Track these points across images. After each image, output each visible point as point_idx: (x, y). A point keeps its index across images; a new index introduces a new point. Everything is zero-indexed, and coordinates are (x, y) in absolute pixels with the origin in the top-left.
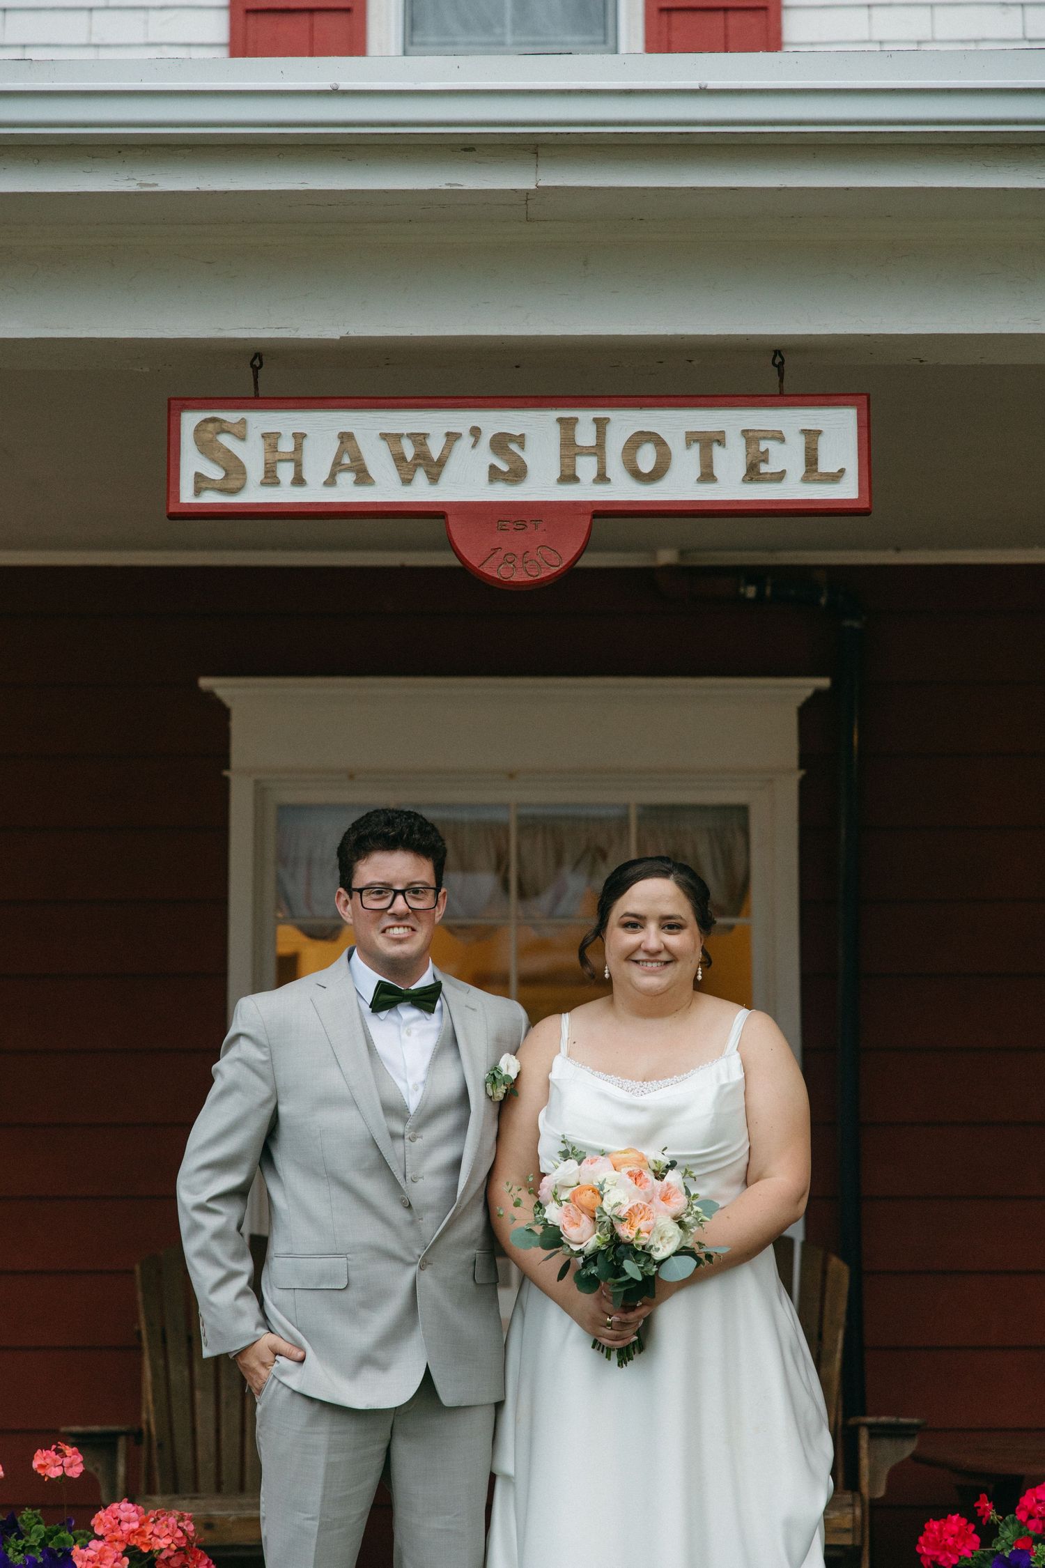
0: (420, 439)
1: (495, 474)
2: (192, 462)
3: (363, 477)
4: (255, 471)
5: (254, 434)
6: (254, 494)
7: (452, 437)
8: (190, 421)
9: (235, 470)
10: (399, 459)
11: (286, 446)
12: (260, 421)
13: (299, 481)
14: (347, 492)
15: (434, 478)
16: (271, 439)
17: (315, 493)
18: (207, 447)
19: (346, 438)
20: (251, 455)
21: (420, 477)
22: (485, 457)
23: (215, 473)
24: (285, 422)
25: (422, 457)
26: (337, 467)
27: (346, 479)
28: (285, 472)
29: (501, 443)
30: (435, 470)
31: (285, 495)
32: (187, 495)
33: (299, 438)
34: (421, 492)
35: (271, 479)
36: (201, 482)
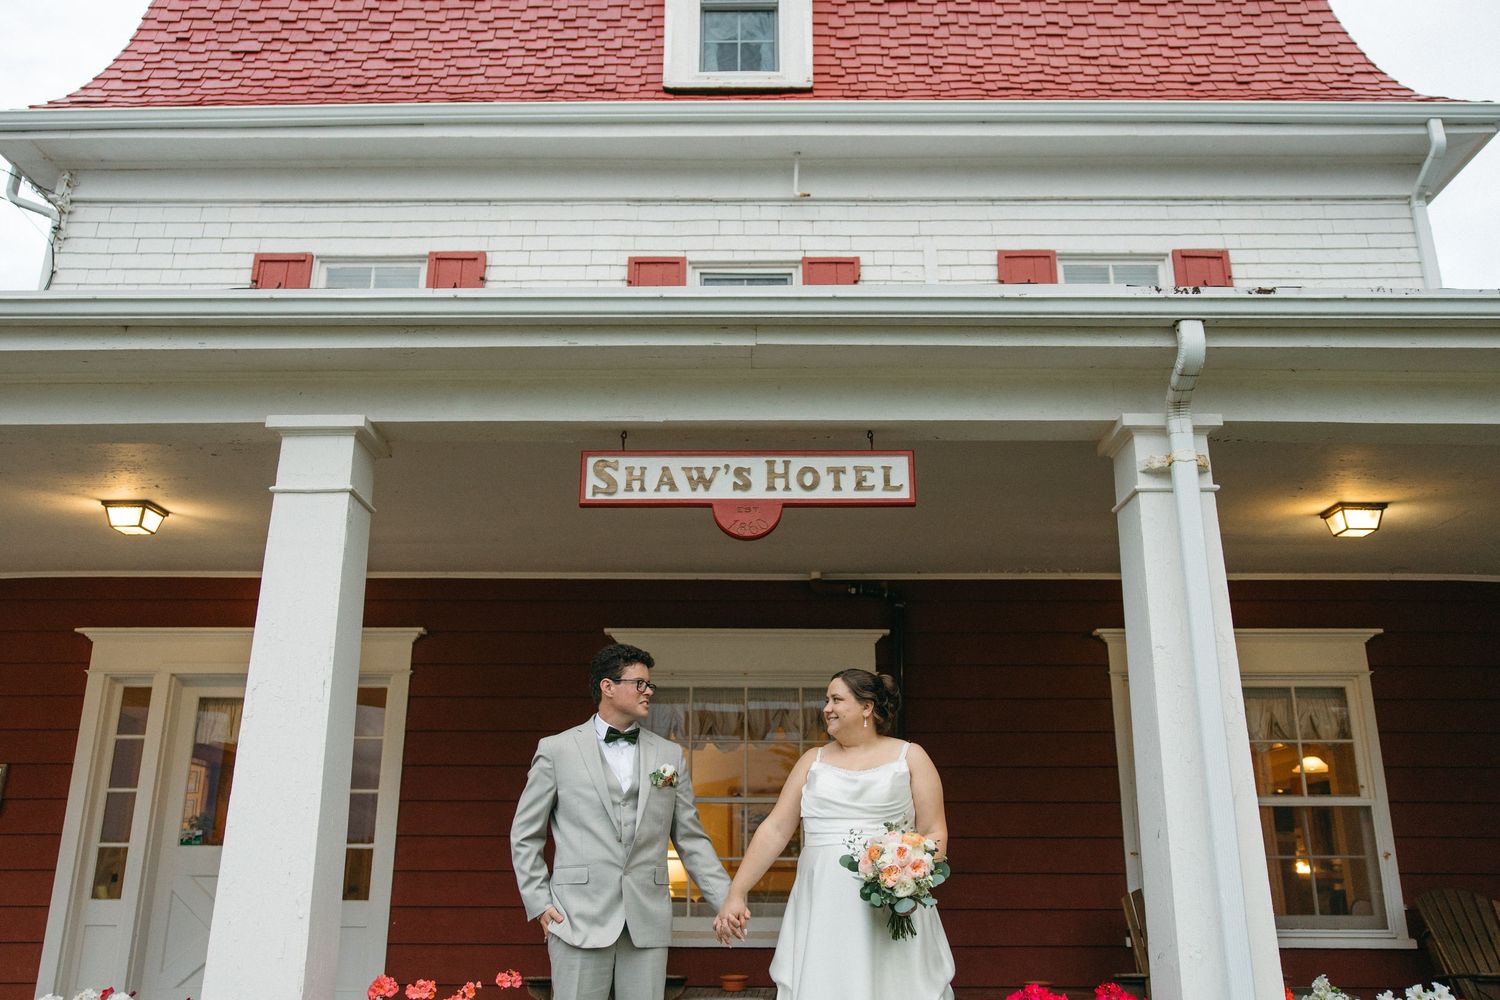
0: (700, 470)
1: (736, 486)
2: (592, 480)
3: (673, 487)
4: (622, 485)
5: (622, 468)
6: (621, 495)
7: (716, 469)
8: (591, 461)
9: (612, 484)
10: (690, 479)
11: (637, 473)
12: (625, 462)
13: (642, 489)
14: (665, 494)
15: (707, 488)
16: (630, 470)
17: (650, 495)
18: (599, 474)
19: (665, 469)
20: (620, 477)
21: (701, 488)
22: (731, 478)
23: (603, 485)
24: (636, 462)
25: (702, 479)
26: (661, 483)
27: (664, 489)
28: (636, 485)
29: (739, 472)
30: (708, 484)
31: (636, 495)
32: (589, 496)
33: (643, 469)
34: (701, 494)
35: (629, 488)
36: (596, 490)
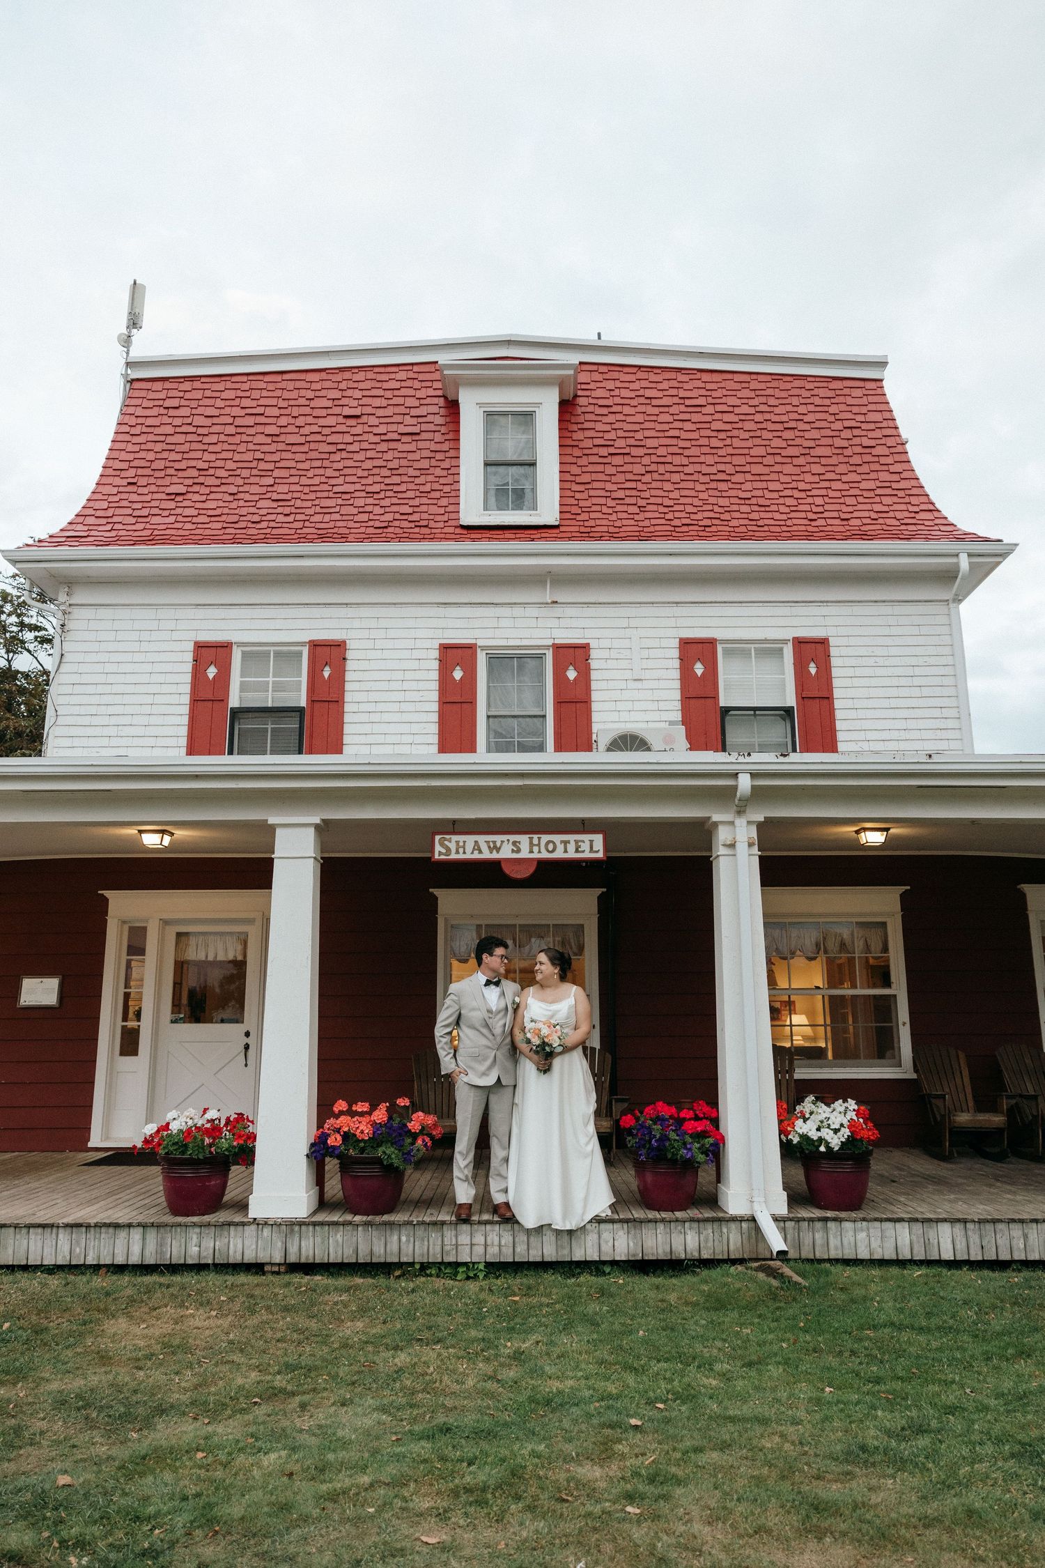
0: (494, 842)
1: (513, 851)
2: (438, 848)
3: (480, 852)
4: (453, 850)
5: (453, 841)
6: (453, 856)
7: (502, 842)
8: (437, 838)
9: (448, 850)
10: (489, 847)
11: (461, 844)
12: (455, 838)
13: (464, 853)
14: (476, 856)
15: (498, 852)
16: (457, 842)
17: (468, 856)
18: (442, 844)
19: (476, 842)
20: (452, 846)
21: (495, 851)
22: (511, 847)
23: (444, 851)
24: (461, 838)
25: (495, 847)
26: (474, 849)
27: (476, 852)
28: (461, 850)
29: (514, 843)
30: (498, 850)
31: (461, 856)
32: (437, 857)
33: (464, 842)
34: (495, 856)
35: (457, 852)
36: (440, 853)
